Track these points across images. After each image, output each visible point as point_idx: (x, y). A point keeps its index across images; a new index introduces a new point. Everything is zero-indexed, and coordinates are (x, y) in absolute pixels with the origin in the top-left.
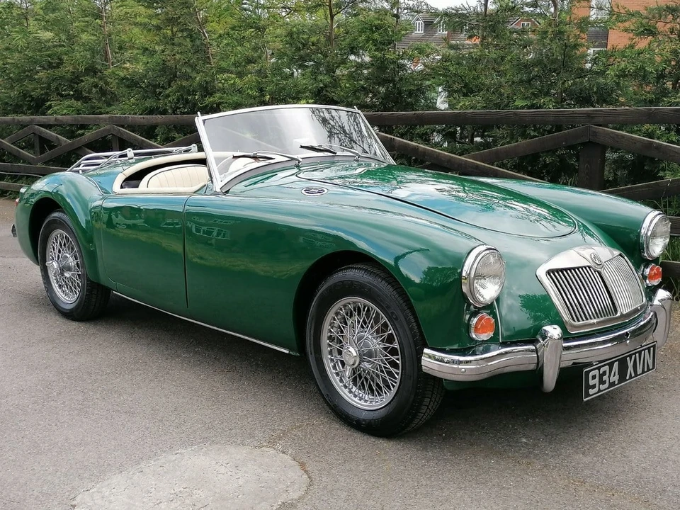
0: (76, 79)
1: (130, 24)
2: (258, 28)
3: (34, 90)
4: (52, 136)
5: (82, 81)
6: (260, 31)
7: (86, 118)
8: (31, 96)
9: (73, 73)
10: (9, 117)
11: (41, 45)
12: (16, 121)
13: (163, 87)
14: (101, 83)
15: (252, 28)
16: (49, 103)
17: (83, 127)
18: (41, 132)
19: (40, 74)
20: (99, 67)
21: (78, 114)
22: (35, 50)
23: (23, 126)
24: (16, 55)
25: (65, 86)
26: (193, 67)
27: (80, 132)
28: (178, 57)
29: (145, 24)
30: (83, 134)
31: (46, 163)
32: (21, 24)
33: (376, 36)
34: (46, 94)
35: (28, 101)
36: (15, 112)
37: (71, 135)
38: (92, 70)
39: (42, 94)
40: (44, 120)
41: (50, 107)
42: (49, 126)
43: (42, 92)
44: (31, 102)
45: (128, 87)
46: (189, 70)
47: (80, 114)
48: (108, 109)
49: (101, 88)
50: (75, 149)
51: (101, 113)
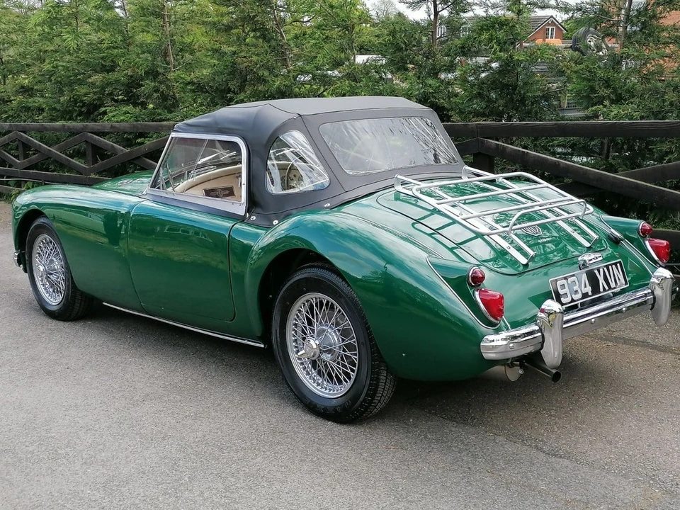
0: (134, 83)
1: (198, 23)
2: (346, 28)
3: (85, 95)
4: (106, 144)
5: (142, 85)
6: (348, 30)
7: (146, 125)
8: (81, 101)
9: (131, 76)
10: (59, 124)
11: (94, 47)
12: (66, 128)
13: (234, 92)
14: (163, 87)
15: (339, 26)
16: (103, 109)
17: (142, 135)
18: (95, 140)
19: (94, 77)
20: (161, 70)
21: (137, 121)
22: (88, 52)
23: (73, 133)
24: (67, 58)
25: (121, 91)
26: (271, 69)
27: (139, 140)
28: (255, 58)
29: (215, 24)
30: (143, 143)
31: (100, 173)
32: (70, 24)
33: (500, 34)
34: (99, 99)
35: (79, 106)
36: (63, 118)
37: (128, 143)
38: (153, 74)
39: (94, 100)
40: (99, 128)
41: (105, 113)
42: (102, 134)
43: (94, 97)
44: (82, 107)
45: (193, 91)
46: (266, 73)
47: (139, 121)
48: (170, 116)
49: (162, 92)
50: (132, 159)
51: (161, 120)
